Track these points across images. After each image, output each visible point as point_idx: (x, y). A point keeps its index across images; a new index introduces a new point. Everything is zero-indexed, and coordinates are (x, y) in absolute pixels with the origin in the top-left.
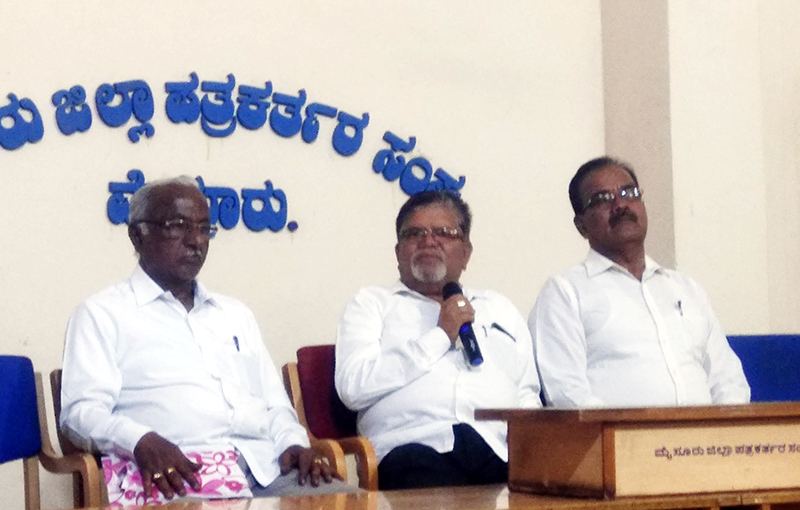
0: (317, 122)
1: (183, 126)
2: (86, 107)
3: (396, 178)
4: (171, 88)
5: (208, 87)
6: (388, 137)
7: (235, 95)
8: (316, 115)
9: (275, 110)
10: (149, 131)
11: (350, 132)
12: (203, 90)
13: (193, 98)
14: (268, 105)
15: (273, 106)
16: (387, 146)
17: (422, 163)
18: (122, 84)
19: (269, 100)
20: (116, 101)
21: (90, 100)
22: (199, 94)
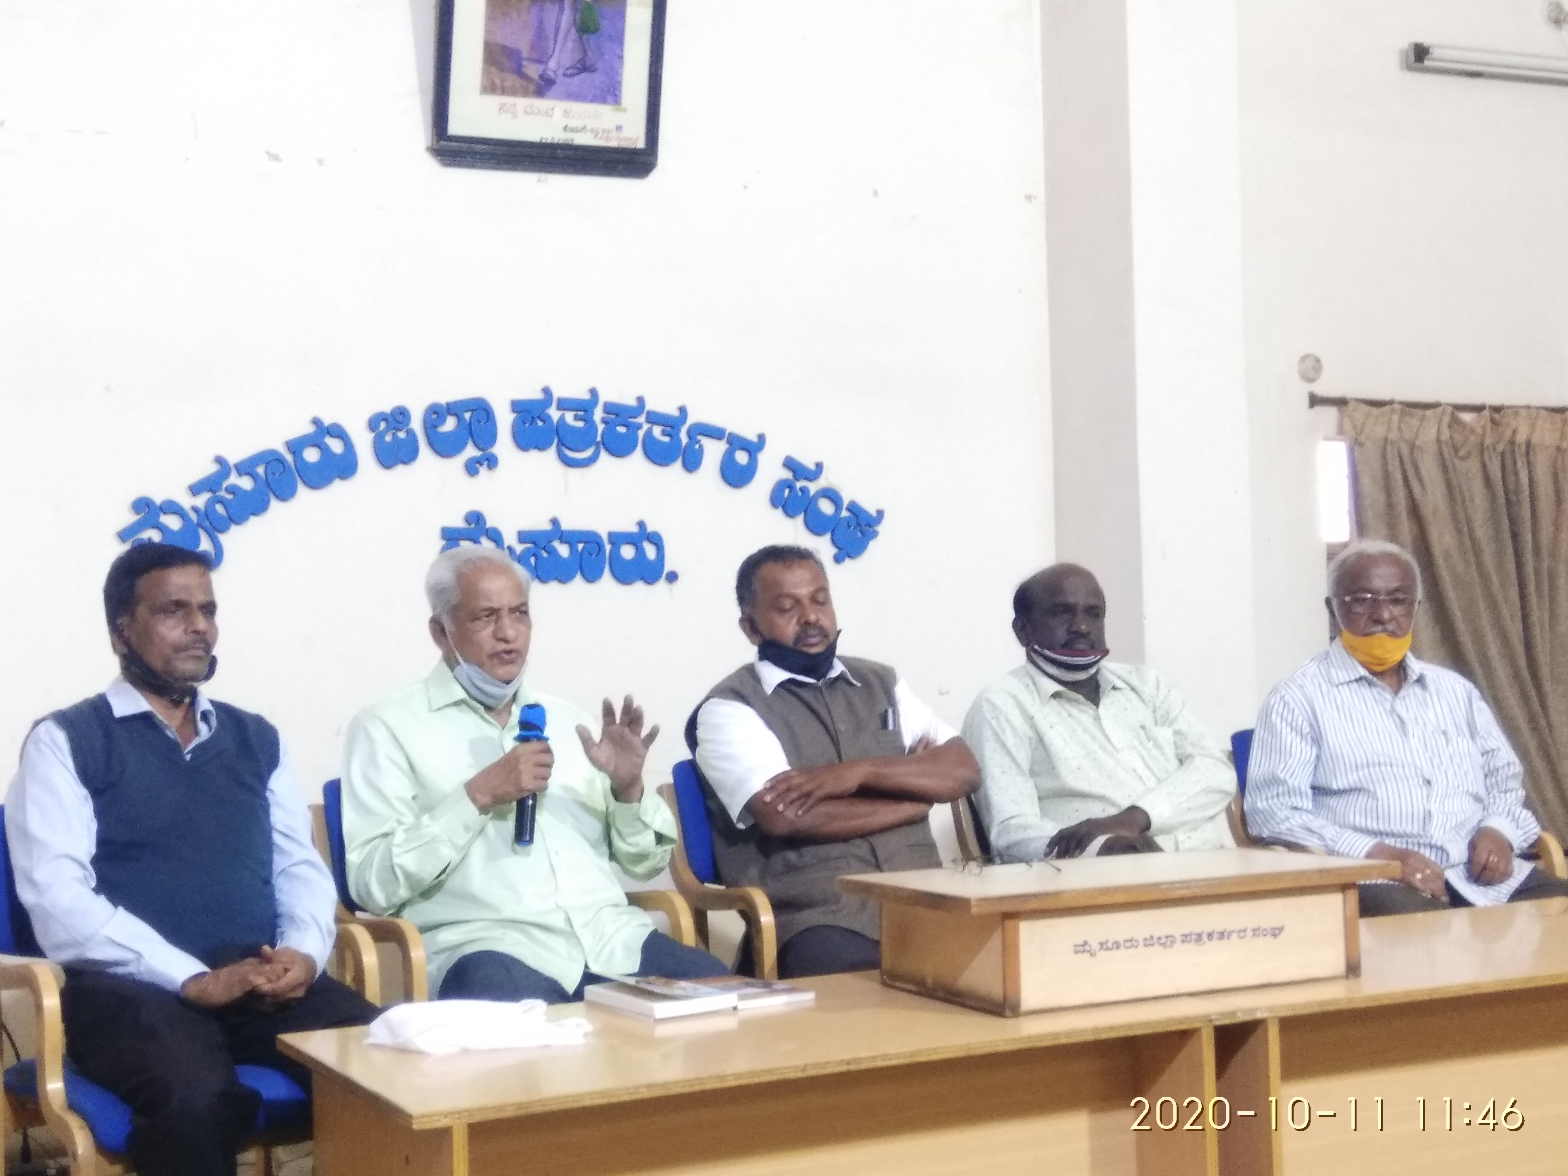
0: (701, 446)
1: (534, 454)
2: (411, 434)
3: (800, 513)
4: (518, 407)
5: (564, 405)
6: (790, 464)
7: (598, 414)
8: (699, 437)
9: (649, 432)
10: (491, 462)
11: (742, 458)
12: (559, 408)
13: (546, 419)
14: (640, 426)
15: (646, 426)
16: (787, 475)
17: (831, 495)
18: (456, 403)
19: (642, 419)
20: (450, 424)
21: (416, 424)
22: (554, 414)
